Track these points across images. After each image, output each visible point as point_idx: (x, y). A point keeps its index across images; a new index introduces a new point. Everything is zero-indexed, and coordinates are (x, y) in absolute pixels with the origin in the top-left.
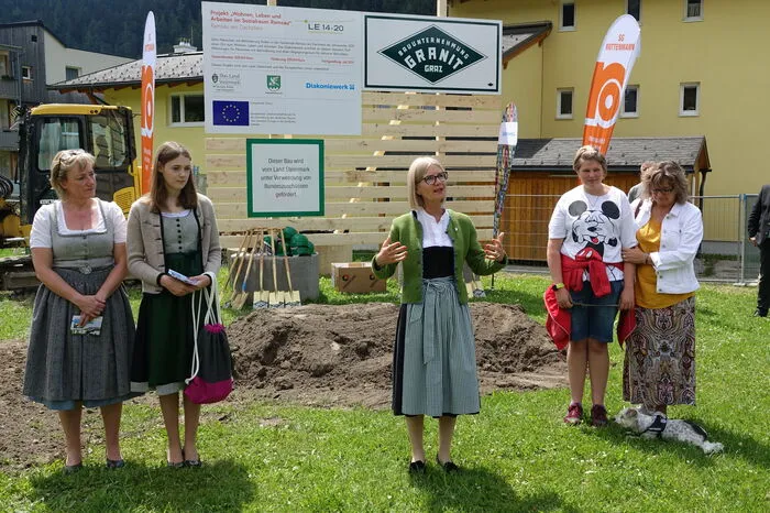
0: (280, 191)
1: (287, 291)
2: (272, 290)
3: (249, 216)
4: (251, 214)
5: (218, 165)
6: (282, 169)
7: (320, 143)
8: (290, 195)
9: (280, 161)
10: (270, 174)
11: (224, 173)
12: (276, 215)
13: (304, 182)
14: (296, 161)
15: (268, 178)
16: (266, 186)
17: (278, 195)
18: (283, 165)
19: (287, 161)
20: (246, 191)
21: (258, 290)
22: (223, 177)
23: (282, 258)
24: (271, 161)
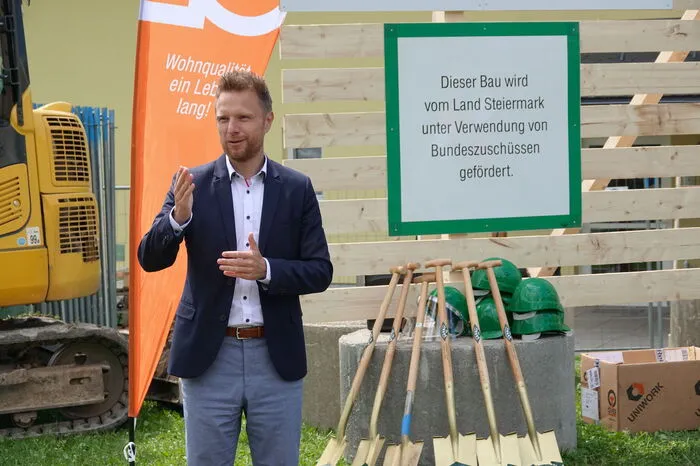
0: (469, 162)
1: (521, 435)
2: (483, 433)
3: (392, 233)
4: (398, 227)
5: (313, 98)
6: (475, 105)
7: (570, 30)
8: (496, 172)
9: (468, 83)
10: (445, 117)
11: (328, 117)
12: (458, 228)
13: (530, 138)
14: (509, 82)
15: (440, 128)
16: (436, 151)
17: (465, 175)
18: (477, 93)
19: (488, 82)
20: (384, 166)
21: (444, 432)
22: (326, 128)
23: (497, 345)
24: (448, 82)
